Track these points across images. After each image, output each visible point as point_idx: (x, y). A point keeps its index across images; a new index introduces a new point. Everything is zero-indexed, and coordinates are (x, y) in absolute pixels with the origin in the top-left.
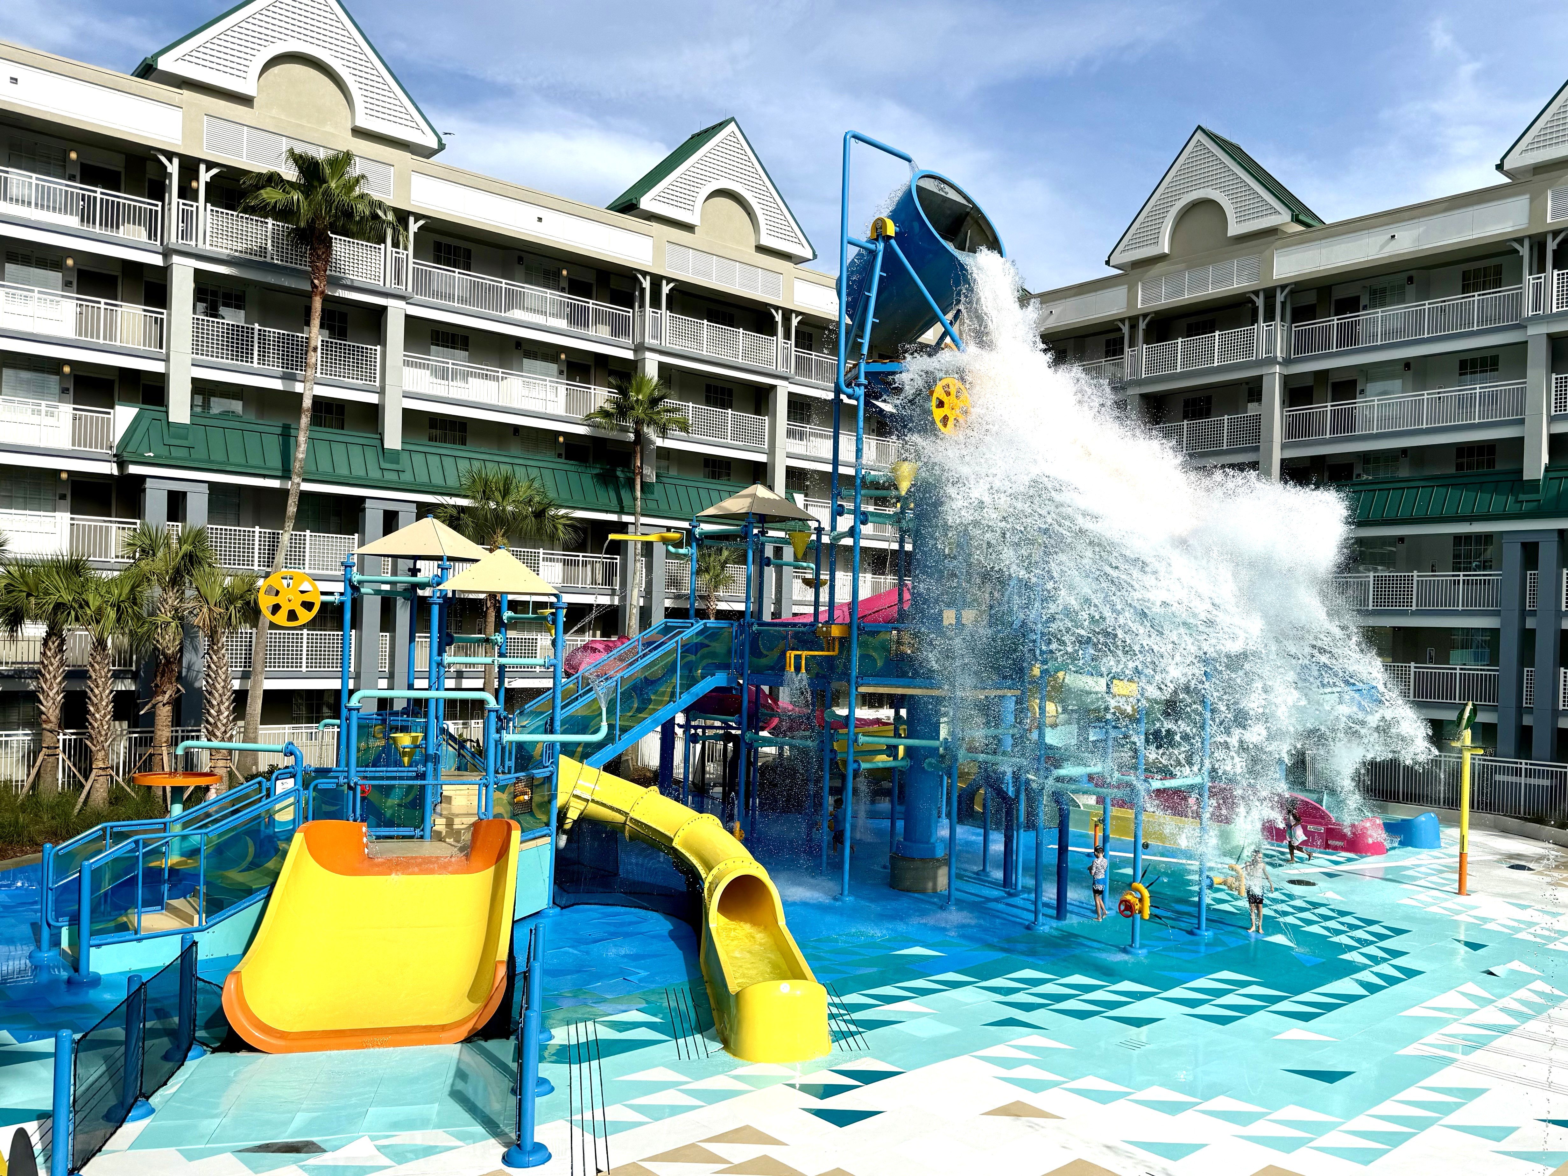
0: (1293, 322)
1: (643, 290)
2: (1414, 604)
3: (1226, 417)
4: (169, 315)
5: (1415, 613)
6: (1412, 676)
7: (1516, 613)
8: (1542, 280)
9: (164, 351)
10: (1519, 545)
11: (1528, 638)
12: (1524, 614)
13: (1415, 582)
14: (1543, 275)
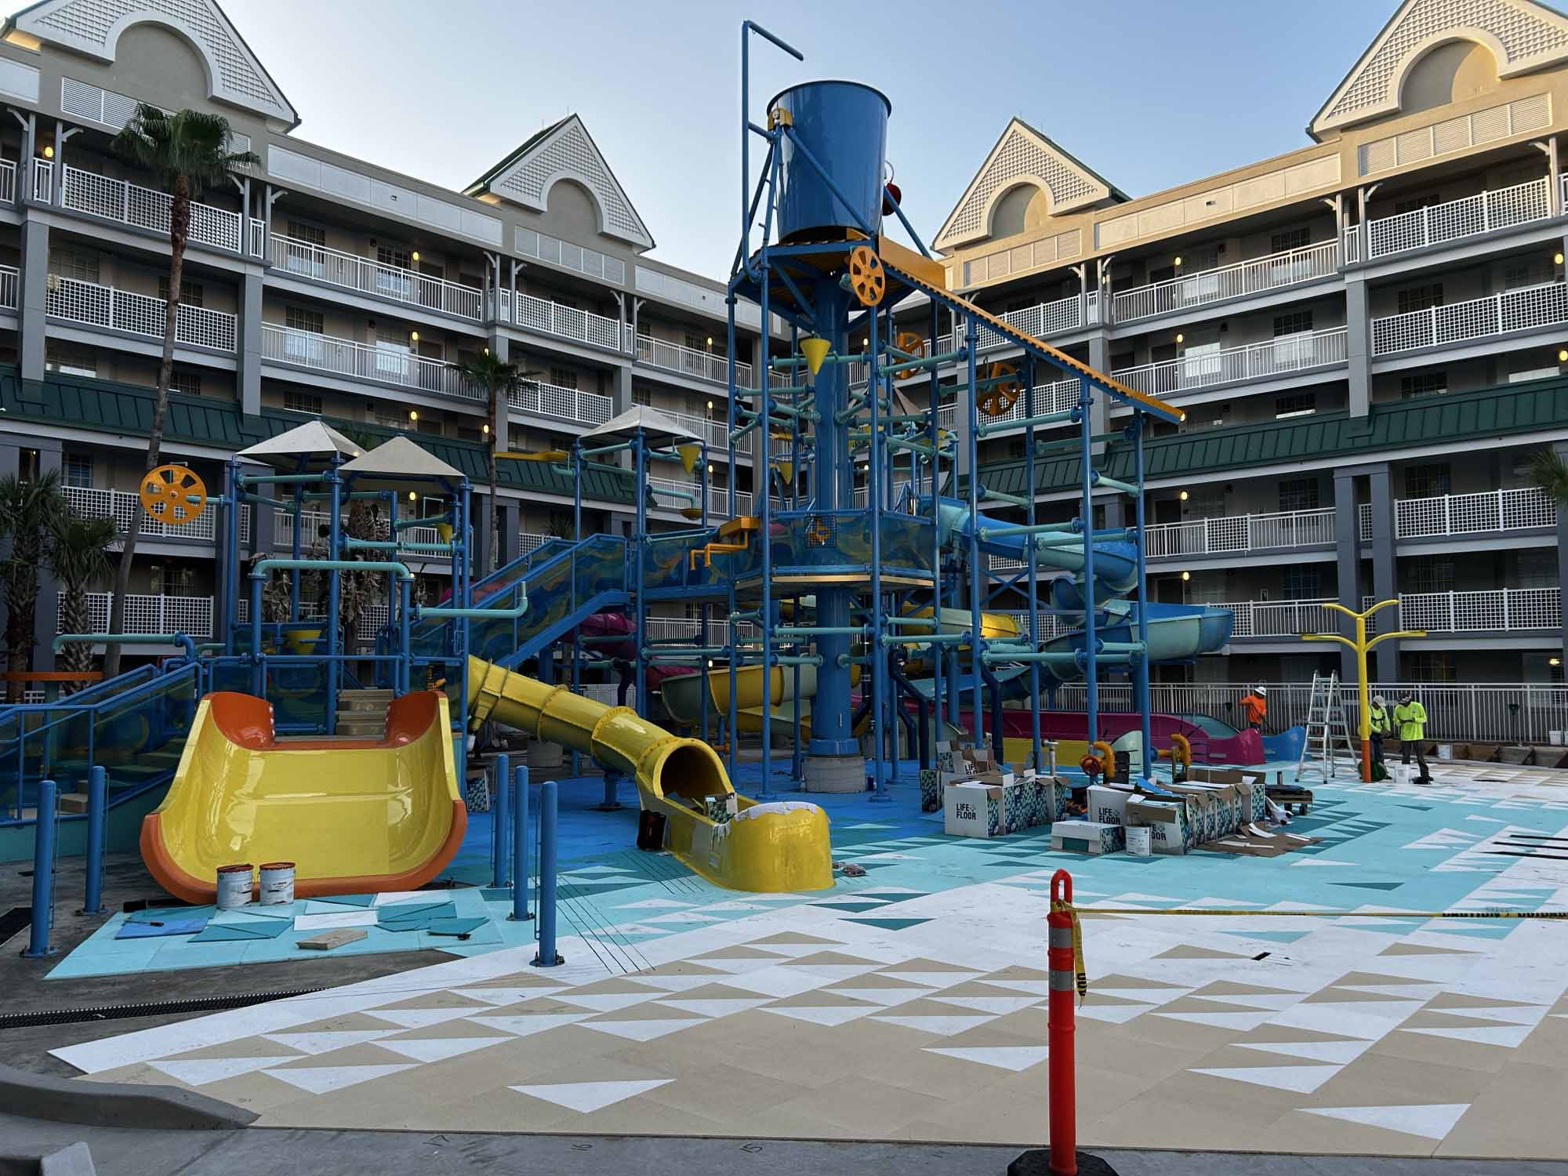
0: (1113, 291)
1: (493, 270)
2: (1249, 545)
3: (1054, 384)
4: (23, 274)
5: (1251, 555)
6: (1252, 614)
7: (1352, 545)
8: (1357, 231)
9: (17, 309)
10: (1351, 479)
11: (1365, 569)
12: (1359, 546)
13: (1248, 524)
14: (1357, 226)
